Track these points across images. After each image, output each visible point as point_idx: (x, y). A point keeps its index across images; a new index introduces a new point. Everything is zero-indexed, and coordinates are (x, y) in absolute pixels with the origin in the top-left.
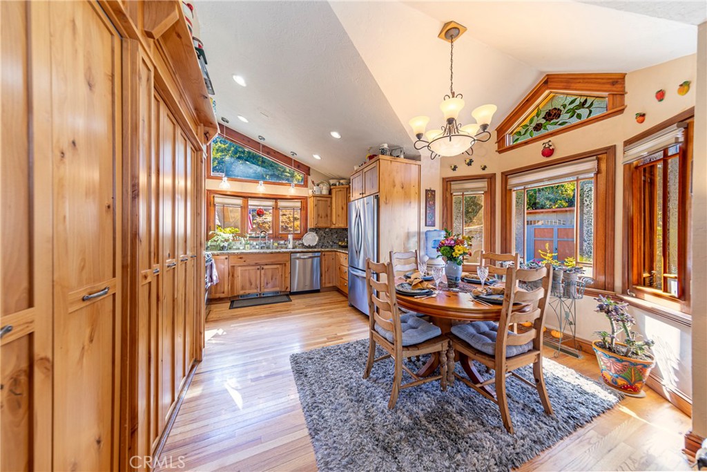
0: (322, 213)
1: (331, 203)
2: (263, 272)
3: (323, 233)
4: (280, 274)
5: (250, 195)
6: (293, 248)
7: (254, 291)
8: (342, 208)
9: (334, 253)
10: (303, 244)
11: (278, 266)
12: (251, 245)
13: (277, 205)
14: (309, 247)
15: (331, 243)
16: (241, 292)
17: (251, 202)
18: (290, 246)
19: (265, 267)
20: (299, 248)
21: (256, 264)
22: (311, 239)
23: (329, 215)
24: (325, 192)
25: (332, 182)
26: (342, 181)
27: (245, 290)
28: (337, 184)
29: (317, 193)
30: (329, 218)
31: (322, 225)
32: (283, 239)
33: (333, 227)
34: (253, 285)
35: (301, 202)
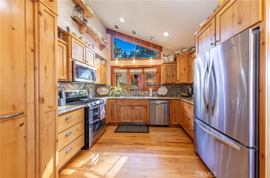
0: (170, 74)
1: (176, 67)
2: (134, 110)
3: (170, 87)
4: (144, 113)
5: (130, 67)
6: (152, 96)
7: (130, 121)
8: (185, 69)
9: (179, 100)
10: (158, 94)
11: (142, 107)
12: (131, 93)
13: (144, 72)
14: (162, 96)
15: (176, 93)
16: (123, 121)
17: (131, 71)
18: (151, 95)
19: (135, 107)
20: (156, 96)
21: (131, 106)
22: (163, 91)
23: (175, 75)
24: (172, 60)
25: (176, 53)
26: (184, 50)
27: (125, 120)
28: (181, 53)
29: (167, 61)
30: (175, 77)
31: (170, 81)
32: (147, 91)
33: (178, 83)
34: (129, 118)
35: (157, 68)
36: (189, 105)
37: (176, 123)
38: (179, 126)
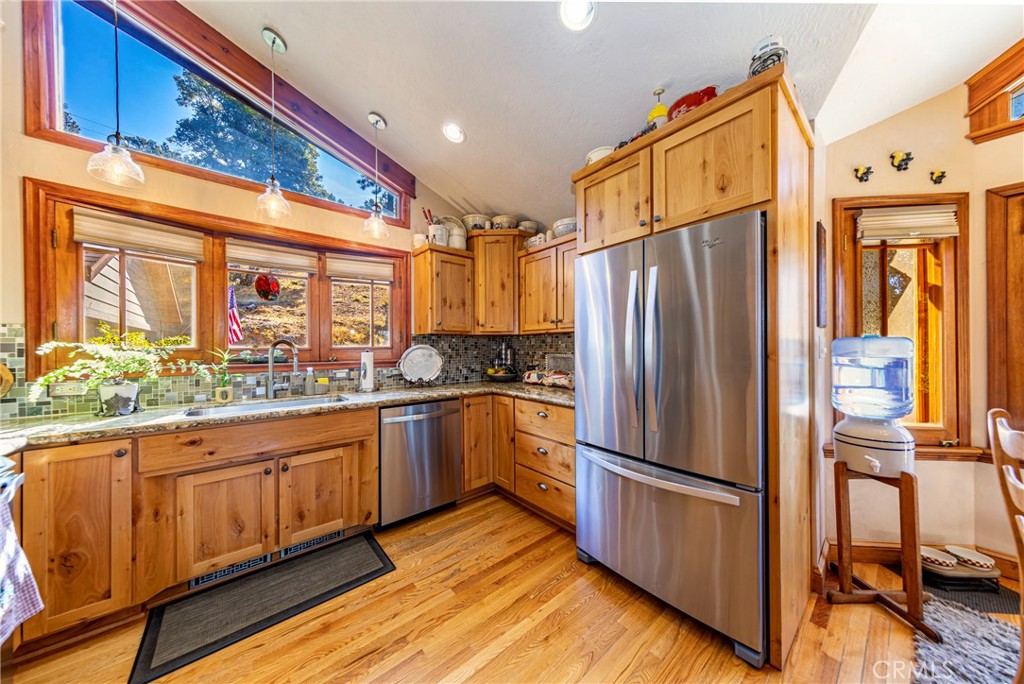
0: (453, 297)
1: (473, 272)
2: (285, 479)
3: (446, 346)
4: (346, 475)
6: (377, 389)
7: (255, 550)
8: (503, 286)
9: (490, 397)
10: (400, 376)
11: (340, 452)
12: (237, 385)
13: (323, 268)
14: (421, 384)
16: (199, 568)
17: (235, 251)
18: (368, 383)
19: (295, 461)
20: (390, 388)
21: (262, 457)
22: (422, 362)
23: (468, 302)
24: (458, 242)
25: (471, 220)
26: (497, 220)
27: (214, 555)
28: (487, 225)
29: (440, 243)
30: (468, 308)
31: (455, 322)
32: (343, 366)
33: (479, 331)
34: (250, 532)
35: (394, 264)
36: (541, 408)
37: (484, 482)
38: (495, 490)
